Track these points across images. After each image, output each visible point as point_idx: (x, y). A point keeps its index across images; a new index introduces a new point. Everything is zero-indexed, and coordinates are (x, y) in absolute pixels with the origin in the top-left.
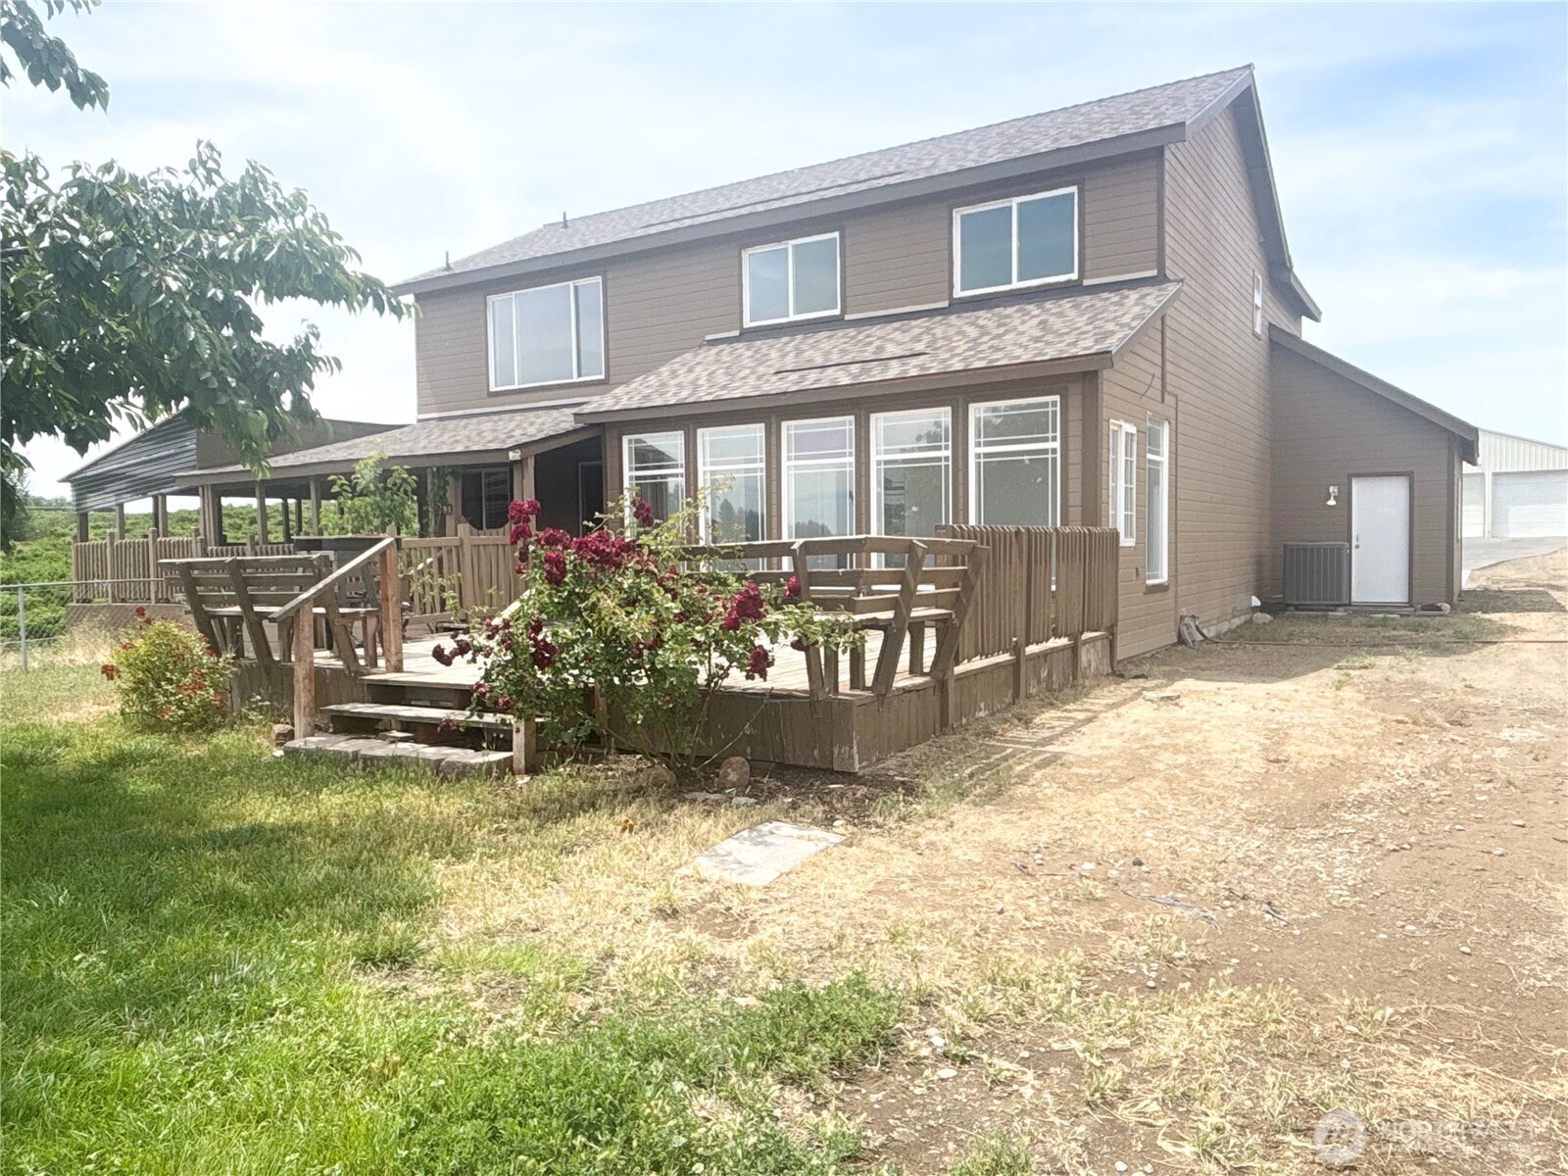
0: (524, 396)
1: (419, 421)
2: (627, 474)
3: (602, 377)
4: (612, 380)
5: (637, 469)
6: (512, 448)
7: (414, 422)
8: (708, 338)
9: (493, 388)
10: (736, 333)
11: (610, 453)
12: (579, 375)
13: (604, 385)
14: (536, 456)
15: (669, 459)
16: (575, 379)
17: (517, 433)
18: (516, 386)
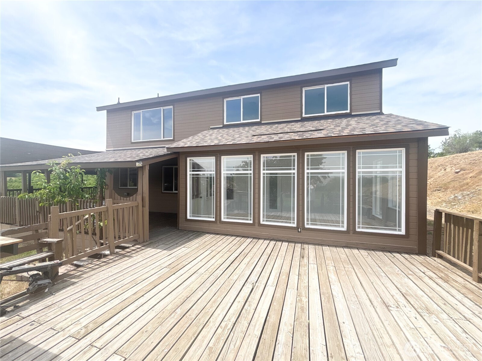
0: (146, 144)
1: (107, 151)
2: (189, 173)
3: (172, 138)
4: (176, 139)
5: (193, 171)
6: (138, 161)
7: (105, 151)
8: (211, 127)
9: (133, 141)
10: (222, 126)
11: (181, 164)
12: (164, 138)
13: (173, 141)
14: (149, 164)
15: (202, 168)
16: (162, 139)
17: (141, 155)
18: (141, 141)
